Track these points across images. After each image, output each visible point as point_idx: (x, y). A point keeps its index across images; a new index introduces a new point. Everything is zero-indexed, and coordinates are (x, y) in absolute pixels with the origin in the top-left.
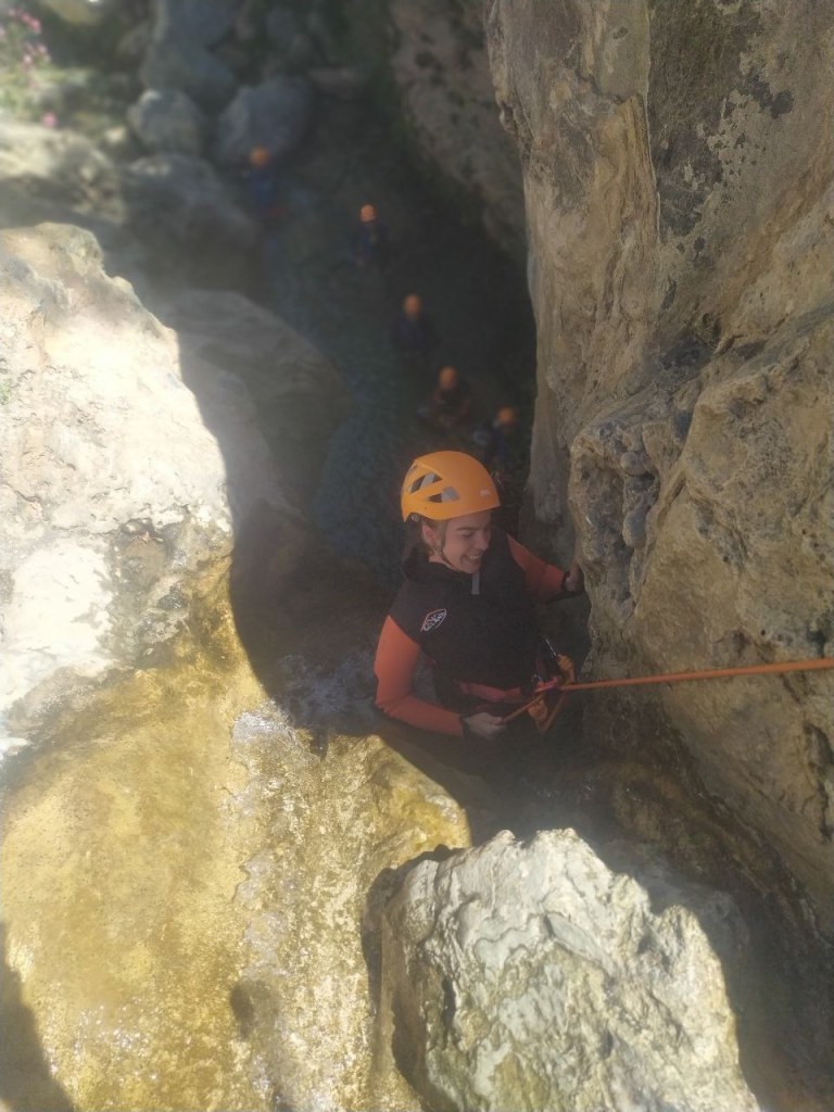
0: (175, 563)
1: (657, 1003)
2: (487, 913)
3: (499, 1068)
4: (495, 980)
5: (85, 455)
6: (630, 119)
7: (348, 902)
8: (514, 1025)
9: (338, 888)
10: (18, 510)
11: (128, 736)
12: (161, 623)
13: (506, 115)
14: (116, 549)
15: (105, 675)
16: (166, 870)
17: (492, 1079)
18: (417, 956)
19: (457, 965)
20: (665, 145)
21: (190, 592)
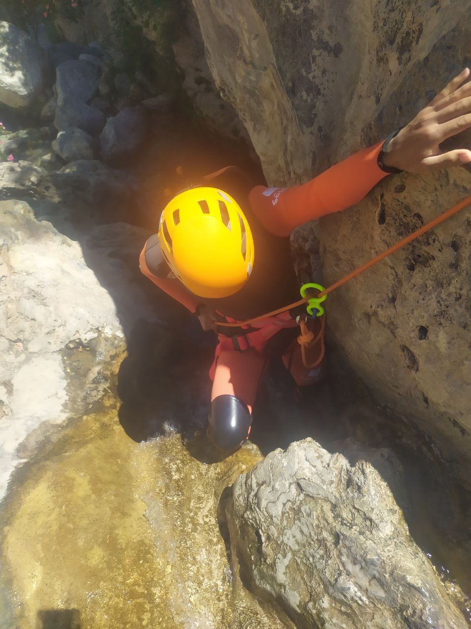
0: (98, 359)
1: (358, 510)
2: (269, 489)
3: (287, 567)
4: (278, 522)
5: (39, 312)
6: (272, 76)
7: (210, 509)
8: (291, 543)
9: (204, 504)
10: (10, 348)
11: (82, 449)
12: (95, 391)
13: (223, 93)
14: (65, 358)
15: (67, 422)
16: (108, 509)
17: (285, 573)
18: (242, 523)
19: (260, 520)
20: (290, 84)
21: (108, 373)
